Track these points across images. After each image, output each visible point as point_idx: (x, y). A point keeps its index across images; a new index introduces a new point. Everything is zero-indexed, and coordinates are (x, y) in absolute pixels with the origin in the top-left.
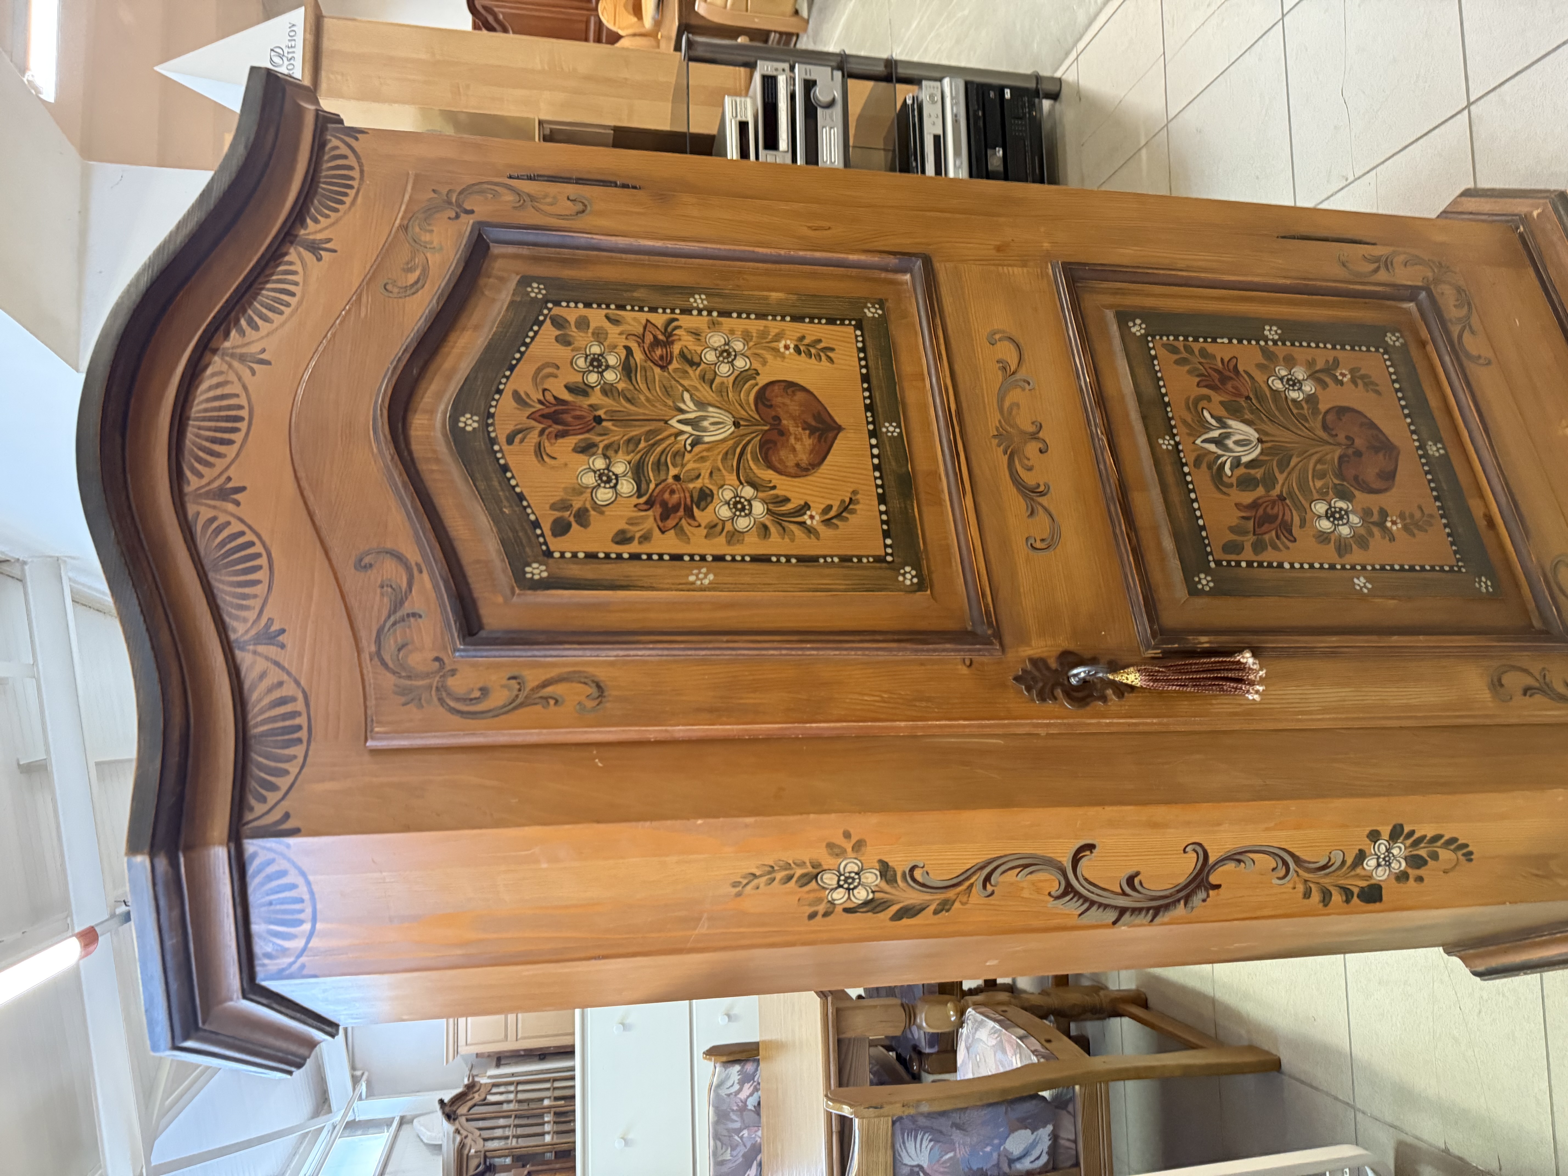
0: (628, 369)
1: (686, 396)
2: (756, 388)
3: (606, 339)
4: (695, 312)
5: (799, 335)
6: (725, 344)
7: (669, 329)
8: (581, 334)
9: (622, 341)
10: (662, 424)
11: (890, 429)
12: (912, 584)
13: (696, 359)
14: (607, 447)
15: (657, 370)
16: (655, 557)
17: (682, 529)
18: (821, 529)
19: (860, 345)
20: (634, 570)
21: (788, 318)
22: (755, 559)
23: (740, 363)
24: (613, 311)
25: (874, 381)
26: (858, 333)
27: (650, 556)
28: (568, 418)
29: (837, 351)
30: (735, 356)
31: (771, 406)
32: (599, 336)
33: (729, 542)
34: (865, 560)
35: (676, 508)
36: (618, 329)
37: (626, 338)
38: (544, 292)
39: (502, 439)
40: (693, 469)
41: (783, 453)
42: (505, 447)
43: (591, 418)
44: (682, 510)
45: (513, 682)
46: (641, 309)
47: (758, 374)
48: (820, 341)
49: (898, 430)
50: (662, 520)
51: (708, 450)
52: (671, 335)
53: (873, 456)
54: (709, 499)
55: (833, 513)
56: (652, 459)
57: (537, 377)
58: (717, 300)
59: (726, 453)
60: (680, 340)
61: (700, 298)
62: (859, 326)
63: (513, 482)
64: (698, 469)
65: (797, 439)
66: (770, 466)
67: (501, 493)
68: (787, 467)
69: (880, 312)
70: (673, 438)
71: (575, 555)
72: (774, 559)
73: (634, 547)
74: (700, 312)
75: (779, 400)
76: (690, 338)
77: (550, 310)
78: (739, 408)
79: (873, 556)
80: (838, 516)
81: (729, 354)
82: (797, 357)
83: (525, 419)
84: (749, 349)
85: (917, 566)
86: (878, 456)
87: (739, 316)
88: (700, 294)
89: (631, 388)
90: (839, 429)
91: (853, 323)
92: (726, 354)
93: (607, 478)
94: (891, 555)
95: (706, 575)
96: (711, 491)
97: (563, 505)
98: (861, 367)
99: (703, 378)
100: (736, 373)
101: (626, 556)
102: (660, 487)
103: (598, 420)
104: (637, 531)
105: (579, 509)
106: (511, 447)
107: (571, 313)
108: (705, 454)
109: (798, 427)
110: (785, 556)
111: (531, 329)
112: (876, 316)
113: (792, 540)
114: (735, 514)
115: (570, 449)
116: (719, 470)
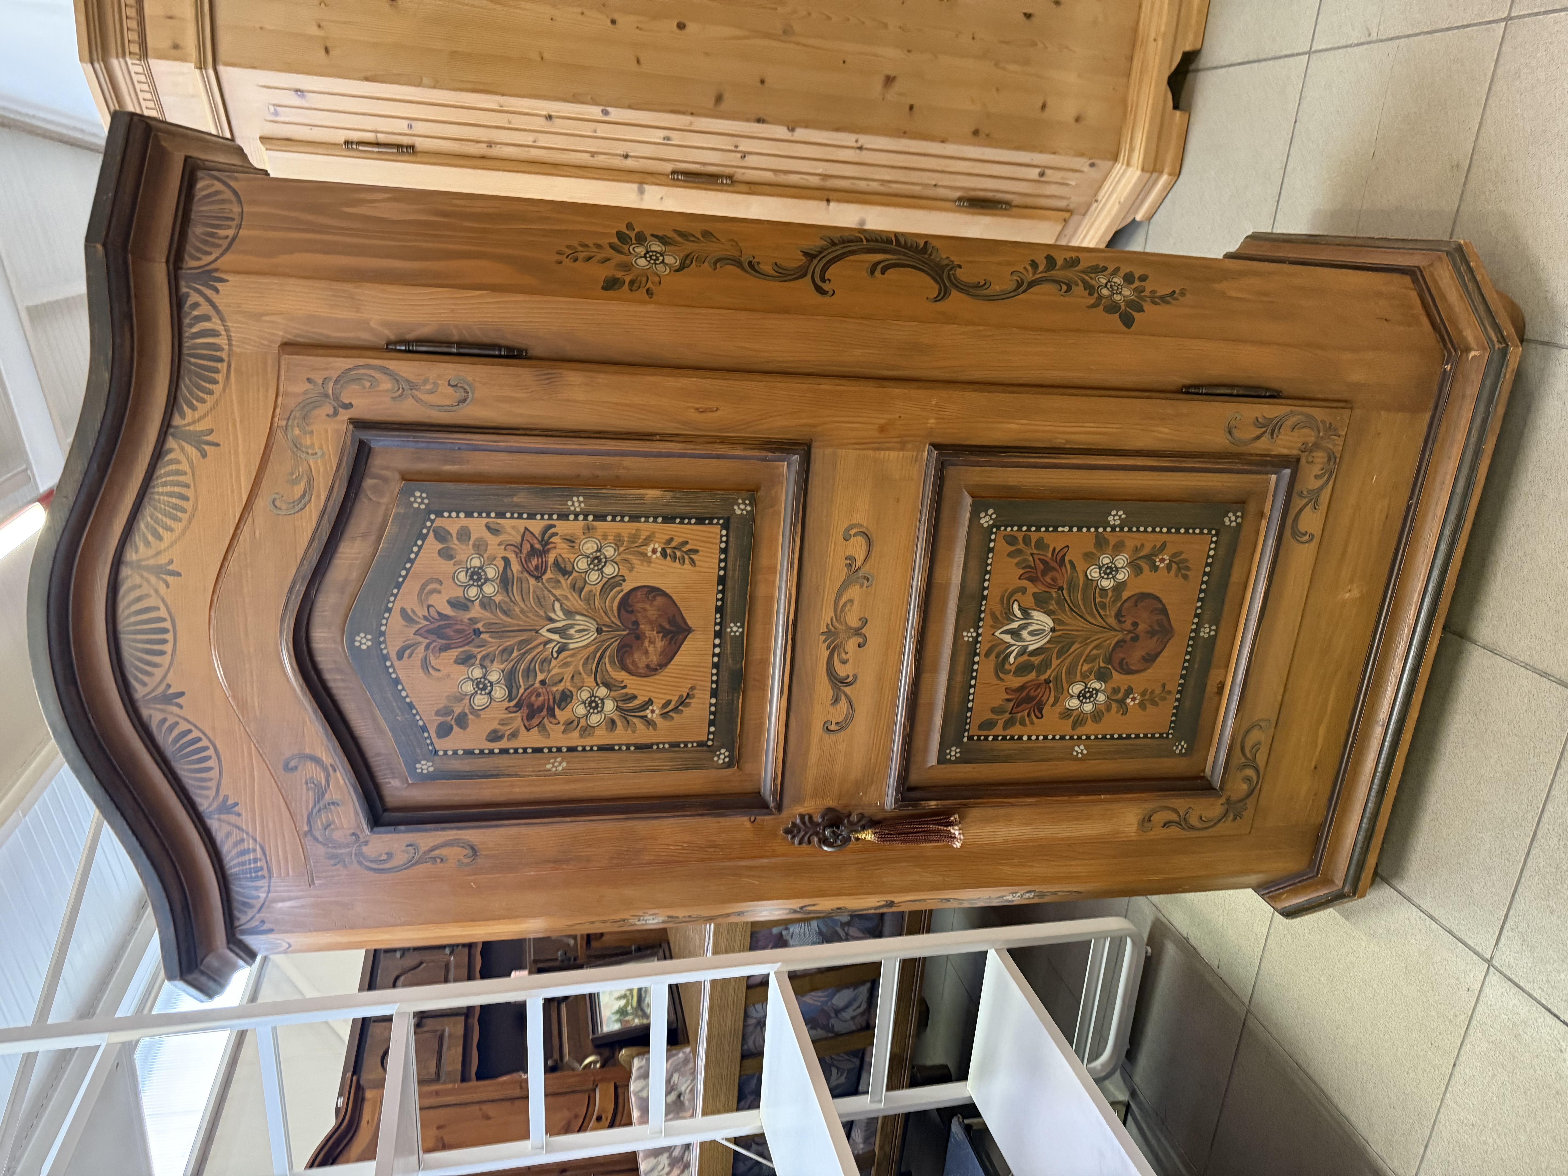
0: (505, 581)
1: (557, 606)
2: (621, 595)
3: (486, 550)
4: (572, 517)
5: (668, 537)
6: (596, 551)
7: (546, 538)
8: (463, 547)
9: (501, 552)
10: (533, 633)
11: (734, 629)
12: (724, 762)
13: (569, 568)
14: (484, 658)
15: (532, 581)
16: (521, 751)
17: (544, 727)
18: (659, 721)
19: (723, 545)
20: (503, 762)
21: (660, 520)
22: (601, 748)
23: (609, 570)
24: (493, 520)
25: (729, 583)
26: (724, 532)
27: (516, 751)
28: (450, 632)
29: (700, 553)
30: (605, 562)
31: (632, 612)
32: (480, 547)
33: (581, 736)
34: (690, 745)
35: (540, 709)
36: (498, 539)
37: (505, 549)
38: (426, 501)
39: (393, 655)
40: (558, 674)
41: (636, 656)
42: (397, 663)
43: (471, 631)
44: (545, 710)
45: (410, 848)
46: (520, 517)
47: (624, 580)
48: (687, 543)
49: (740, 630)
50: (528, 720)
51: (572, 656)
52: (547, 543)
53: (714, 655)
54: (569, 700)
55: (671, 707)
56: (523, 666)
57: (423, 593)
58: (594, 501)
59: (588, 659)
60: (555, 548)
61: (578, 501)
62: (726, 526)
63: (404, 694)
64: (562, 673)
65: (651, 642)
66: (624, 668)
67: (394, 704)
68: (638, 667)
69: (749, 508)
70: (542, 646)
71: (455, 752)
72: (617, 748)
73: (504, 744)
74: (576, 516)
75: (640, 605)
76: (565, 546)
77: (432, 521)
78: (603, 614)
79: (697, 742)
80: (675, 709)
81: (600, 561)
82: (663, 562)
83: (412, 636)
84: (619, 554)
85: (731, 749)
86: (718, 655)
87: (614, 520)
88: (578, 496)
89: (507, 599)
90: (689, 630)
91: (721, 521)
92: (597, 561)
93: (483, 686)
94: (712, 740)
95: (560, 763)
96: (571, 692)
97: (446, 711)
98: (720, 569)
99: (573, 587)
100: (605, 580)
101: (497, 751)
102: (529, 691)
103: (477, 632)
104: (507, 730)
105: (459, 714)
106: (401, 662)
107: (453, 523)
108: (569, 659)
109: (653, 630)
110: (626, 745)
111: (416, 544)
112: (745, 513)
113: (634, 732)
114: (589, 711)
115: (452, 661)
116: (580, 674)
